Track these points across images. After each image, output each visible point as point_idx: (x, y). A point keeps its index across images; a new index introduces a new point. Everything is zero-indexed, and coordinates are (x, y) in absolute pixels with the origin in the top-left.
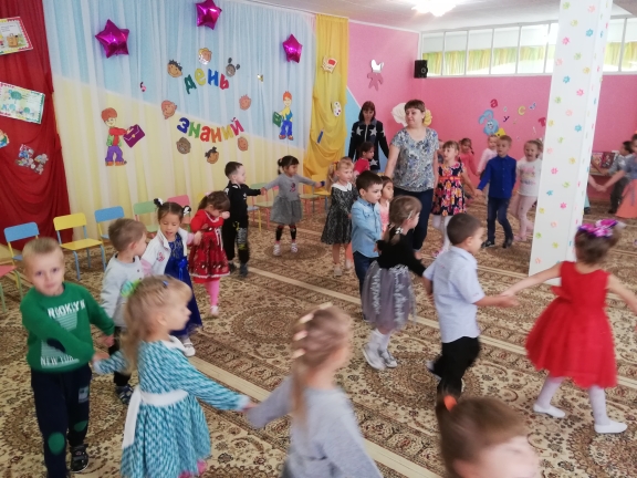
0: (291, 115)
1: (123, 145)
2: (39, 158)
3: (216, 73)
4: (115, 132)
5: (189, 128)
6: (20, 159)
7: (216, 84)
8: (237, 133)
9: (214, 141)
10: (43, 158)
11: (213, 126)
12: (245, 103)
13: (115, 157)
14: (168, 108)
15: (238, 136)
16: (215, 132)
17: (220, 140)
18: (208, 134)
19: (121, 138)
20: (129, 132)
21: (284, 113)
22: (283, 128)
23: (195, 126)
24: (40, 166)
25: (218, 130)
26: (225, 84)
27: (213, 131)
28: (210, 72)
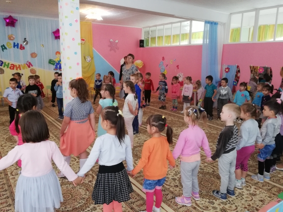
3: (18, 44)
5: (3, 65)
7: (18, 48)
8: (29, 67)
9: (17, 69)
12: (34, 55)
16: (18, 66)
17: (20, 69)
18: (14, 67)
21: (56, 60)
22: (56, 66)
23: (7, 64)
25: (19, 65)
26: (22, 48)
27: (16, 66)
28: (14, 43)
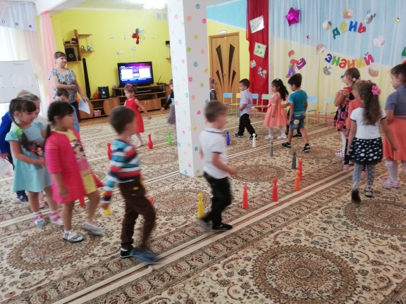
3: (356, 23)
4: (293, 62)
5: (332, 60)
6: (259, 72)
7: (355, 30)
8: (368, 63)
14: (320, 49)
15: (369, 66)
19: (295, 64)
20: (299, 62)
23: (337, 59)
24: (264, 75)
25: (353, 61)
26: (362, 29)
28: (352, 23)
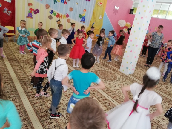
0: (85, 16)
1: (33, 13)
2: (9, 12)
4: (31, 9)
5: (53, 13)
6: (4, 11)
7: (63, 2)
8: (67, 17)
9: (60, 18)
10: (10, 12)
11: (60, 14)
12: (71, 9)
13: (30, 16)
14: (47, 6)
15: (67, 18)
17: (62, 18)
18: (58, 16)
19: (33, 11)
20: (35, 10)
21: (83, 15)
22: (82, 19)
23: (55, 13)
24: (9, 14)
27: (60, 15)
